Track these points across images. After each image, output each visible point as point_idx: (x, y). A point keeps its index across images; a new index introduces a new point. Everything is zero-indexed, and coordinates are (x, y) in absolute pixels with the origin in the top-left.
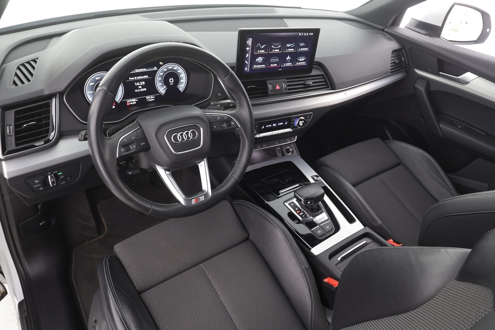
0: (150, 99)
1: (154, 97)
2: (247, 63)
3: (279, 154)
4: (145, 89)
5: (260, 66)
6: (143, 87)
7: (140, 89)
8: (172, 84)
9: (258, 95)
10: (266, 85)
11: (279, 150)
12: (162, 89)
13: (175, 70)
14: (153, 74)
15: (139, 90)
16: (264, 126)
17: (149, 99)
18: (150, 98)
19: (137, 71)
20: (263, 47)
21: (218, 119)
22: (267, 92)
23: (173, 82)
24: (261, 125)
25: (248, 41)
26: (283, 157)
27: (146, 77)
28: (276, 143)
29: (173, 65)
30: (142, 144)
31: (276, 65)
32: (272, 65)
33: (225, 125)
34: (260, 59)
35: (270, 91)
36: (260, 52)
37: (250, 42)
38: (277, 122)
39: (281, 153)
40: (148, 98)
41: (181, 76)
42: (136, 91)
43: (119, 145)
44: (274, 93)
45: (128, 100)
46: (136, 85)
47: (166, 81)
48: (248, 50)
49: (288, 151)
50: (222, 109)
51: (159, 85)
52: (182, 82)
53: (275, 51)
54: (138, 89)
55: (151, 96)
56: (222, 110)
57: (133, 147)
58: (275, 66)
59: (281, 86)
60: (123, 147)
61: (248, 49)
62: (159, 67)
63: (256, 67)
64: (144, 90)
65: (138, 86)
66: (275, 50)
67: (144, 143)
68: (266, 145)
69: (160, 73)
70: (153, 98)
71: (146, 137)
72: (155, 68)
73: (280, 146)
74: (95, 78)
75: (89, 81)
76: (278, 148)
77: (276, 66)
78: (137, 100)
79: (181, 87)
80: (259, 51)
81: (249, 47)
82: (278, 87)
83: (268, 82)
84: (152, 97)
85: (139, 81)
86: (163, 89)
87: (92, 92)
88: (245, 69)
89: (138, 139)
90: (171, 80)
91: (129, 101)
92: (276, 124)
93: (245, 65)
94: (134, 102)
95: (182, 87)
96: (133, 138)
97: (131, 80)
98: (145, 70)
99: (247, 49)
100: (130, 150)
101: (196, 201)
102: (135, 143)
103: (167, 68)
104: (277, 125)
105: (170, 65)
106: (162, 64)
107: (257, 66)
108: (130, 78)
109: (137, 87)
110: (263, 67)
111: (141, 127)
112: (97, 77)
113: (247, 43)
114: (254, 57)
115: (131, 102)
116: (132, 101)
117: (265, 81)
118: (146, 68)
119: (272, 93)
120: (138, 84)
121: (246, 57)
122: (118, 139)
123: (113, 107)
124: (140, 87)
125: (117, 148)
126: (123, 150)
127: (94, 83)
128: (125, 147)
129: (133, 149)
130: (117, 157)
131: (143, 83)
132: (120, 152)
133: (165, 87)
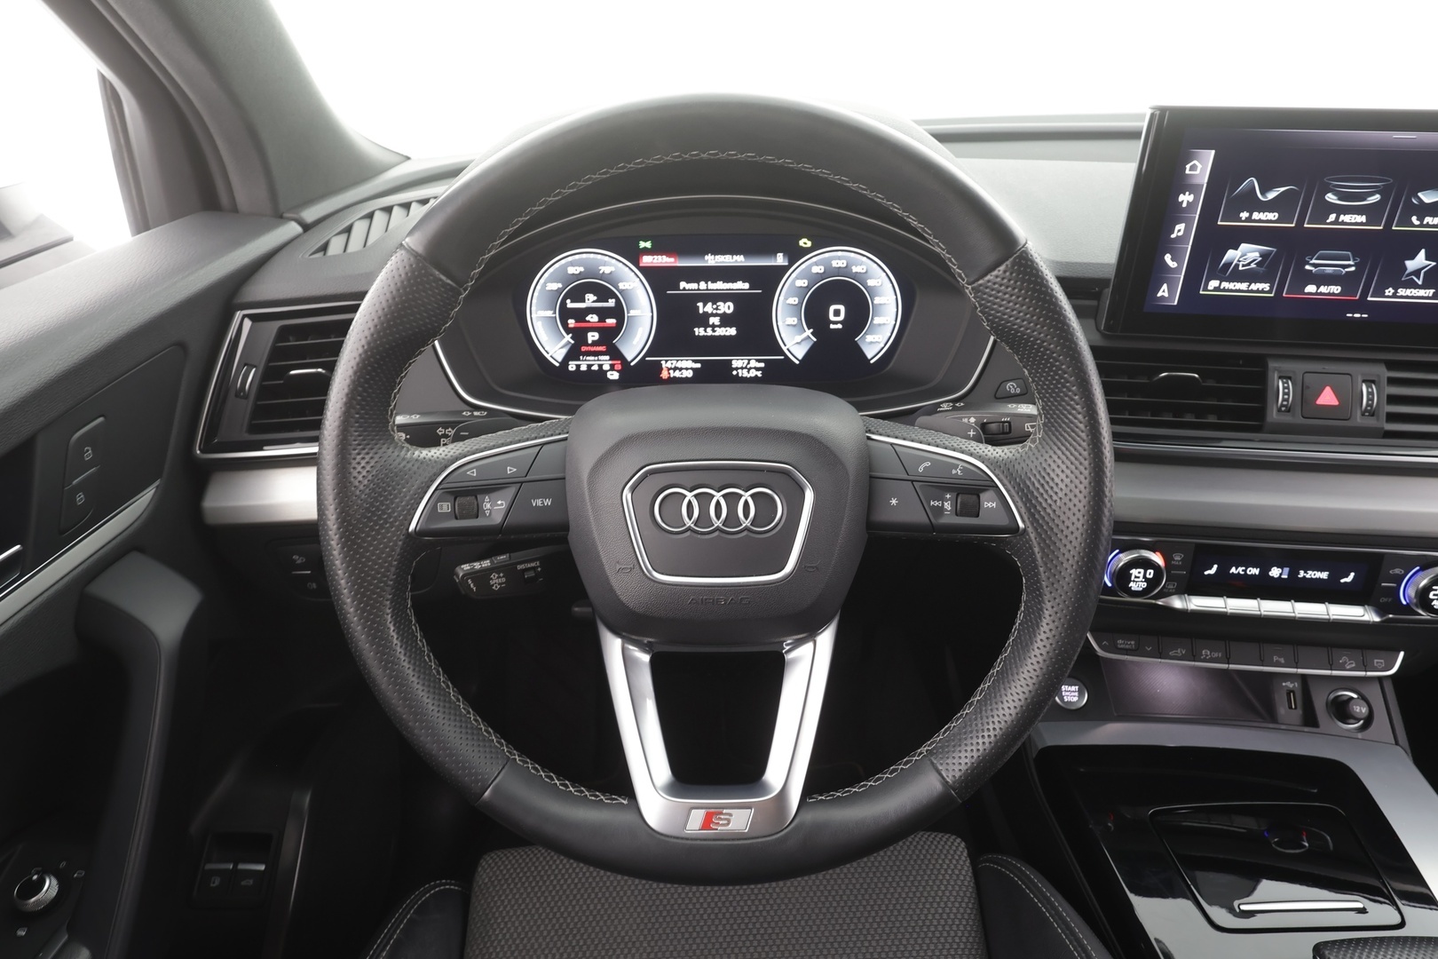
0: (745, 371)
1: (762, 365)
2: (1173, 265)
3: (1287, 713)
4: (732, 331)
5: (1244, 286)
6: (726, 320)
7: (713, 326)
8: (840, 326)
9: (1212, 419)
10: (1262, 378)
11: (1289, 692)
12: (795, 341)
13: (856, 276)
14: (768, 281)
15: (709, 330)
16: (1215, 566)
17: (742, 368)
18: (747, 366)
19: (711, 260)
20: (1271, 195)
21: (921, 469)
22: (1260, 413)
23: (842, 317)
24: (1203, 555)
25: (1195, 162)
26: (1306, 729)
27: (741, 286)
28: (1275, 658)
29: (852, 255)
30: (538, 502)
31: (1336, 289)
32: (1311, 288)
33: (947, 506)
34: (1246, 254)
35: (1279, 410)
36: (1249, 219)
37: (1201, 167)
38: (1296, 561)
39: (1300, 711)
40: (737, 362)
41: (875, 302)
42: (699, 331)
43: (440, 484)
44: (1300, 420)
45: (666, 361)
46: (701, 311)
47: (814, 314)
48: (1184, 205)
49: (1341, 710)
50: (972, 433)
51: (787, 323)
52: (880, 325)
53: (1343, 223)
54: (706, 325)
55: (749, 360)
56: (968, 438)
57: (493, 504)
58: (1329, 294)
59: (1349, 398)
60: (452, 498)
61: (1185, 198)
62: (795, 254)
63: (1216, 289)
64: (727, 334)
65: (707, 316)
66: (1342, 218)
67: (548, 502)
68: (1216, 655)
69: (797, 278)
70: (757, 369)
71: (563, 479)
72: (780, 260)
73: (1304, 676)
74: (566, 267)
75: (546, 275)
76: (1290, 685)
77: (1334, 294)
78: (699, 365)
79: (871, 343)
80: (1244, 215)
81: (1193, 189)
82: (1327, 398)
83: (1272, 364)
84: (753, 364)
85: (715, 298)
86: (799, 338)
87: (549, 313)
88: (1159, 294)
89: (528, 478)
90: (837, 313)
91: (669, 365)
92: (1287, 570)
93: (1159, 273)
94: (687, 369)
95: (874, 343)
96: (510, 470)
97: (684, 289)
98: (739, 260)
99: (1181, 198)
100: (477, 513)
101: (707, 824)
102: (511, 491)
103: (827, 263)
104: (1293, 574)
105: (840, 254)
106: (809, 244)
107: (1225, 285)
108: (683, 285)
109: (703, 320)
110: (1258, 291)
112: (572, 264)
113: (1187, 172)
114: (1212, 242)
115: (675, 369)
116: (679, 365)
117: (1261, 361)
118: (747, 252)
119: (1287, 419)
120: (709, 308)
121: (1173, 236)
122: (448, 461)
123: (614, 376)
124: (715, 320)
125: (425, 492)
126: (445, 507)
127: (560, 285)
128: (461, 496)
129: (493, 513)
130: (410, 530)
131: (727, 308)
132: (432, 513)
133: (809, 332)
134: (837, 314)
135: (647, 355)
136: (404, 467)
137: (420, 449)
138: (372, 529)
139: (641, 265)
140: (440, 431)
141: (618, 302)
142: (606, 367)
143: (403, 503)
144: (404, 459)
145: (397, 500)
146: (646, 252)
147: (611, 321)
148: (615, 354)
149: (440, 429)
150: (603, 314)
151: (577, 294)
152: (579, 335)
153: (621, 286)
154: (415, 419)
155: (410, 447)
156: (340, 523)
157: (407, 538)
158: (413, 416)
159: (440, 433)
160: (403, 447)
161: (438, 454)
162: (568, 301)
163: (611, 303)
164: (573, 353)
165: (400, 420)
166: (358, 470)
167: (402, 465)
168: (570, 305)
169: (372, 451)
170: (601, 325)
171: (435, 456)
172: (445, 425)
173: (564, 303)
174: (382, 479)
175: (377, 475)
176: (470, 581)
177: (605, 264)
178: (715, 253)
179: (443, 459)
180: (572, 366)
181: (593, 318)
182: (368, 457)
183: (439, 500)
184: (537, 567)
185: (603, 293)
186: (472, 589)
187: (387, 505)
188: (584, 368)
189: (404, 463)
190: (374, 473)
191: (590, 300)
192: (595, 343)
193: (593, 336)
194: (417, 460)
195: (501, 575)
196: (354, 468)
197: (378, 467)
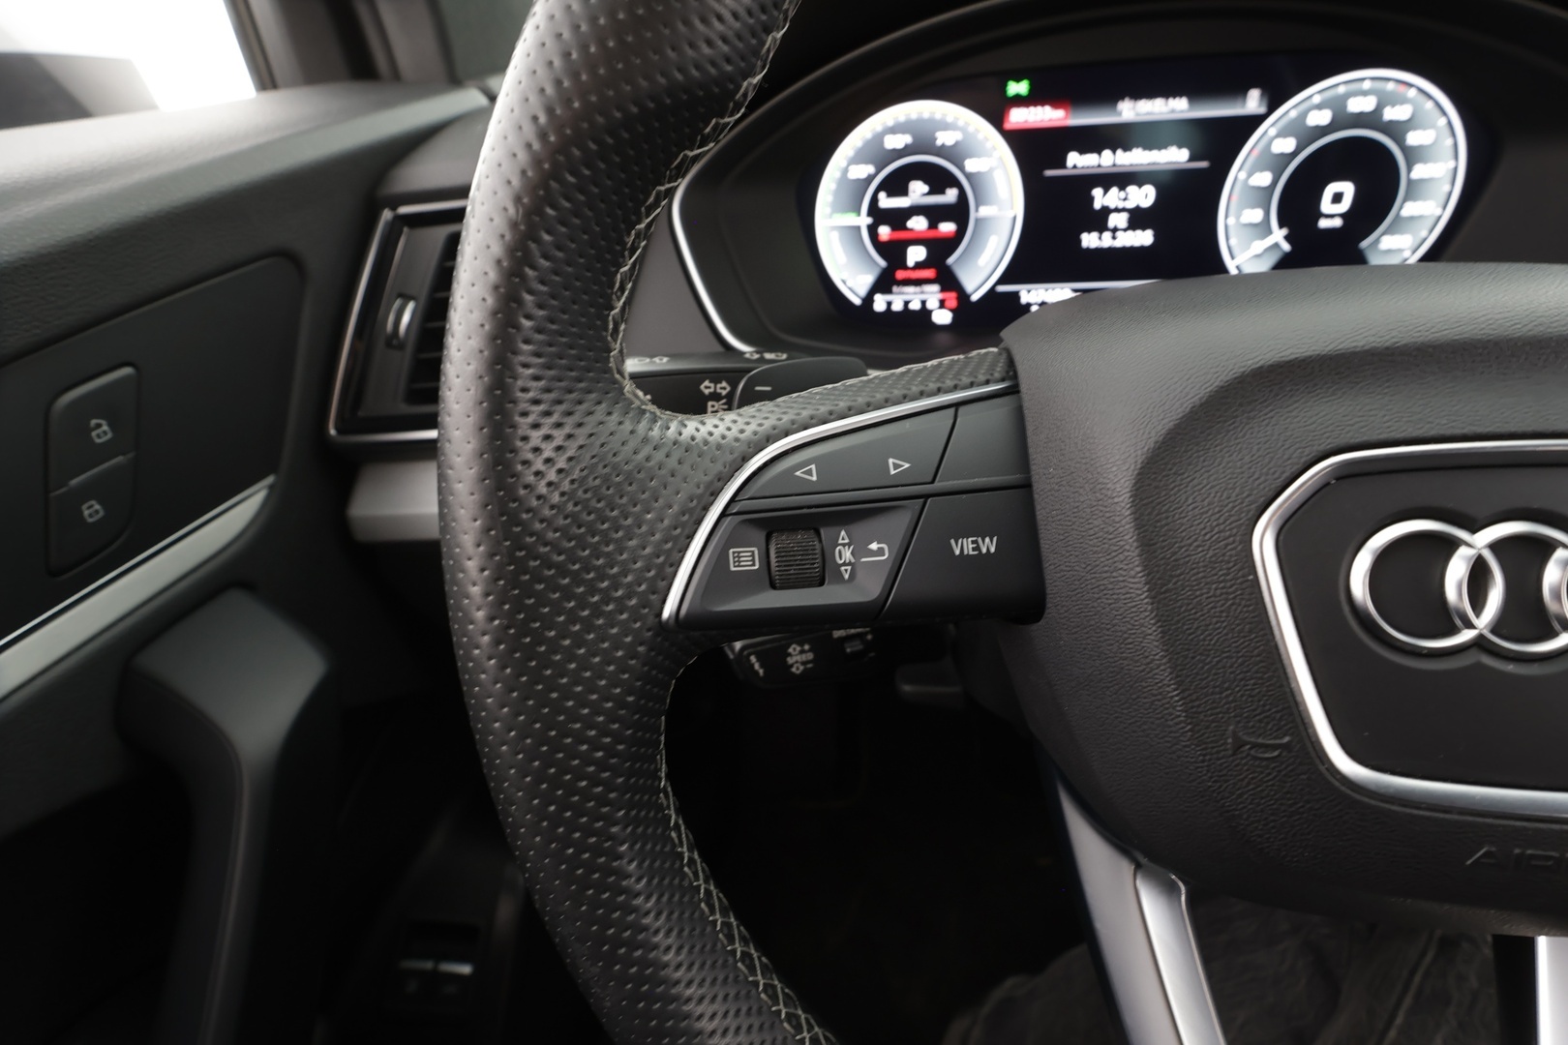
4: (1147, 239)
6: (1138, 218)
7: (1115, 230)
8: (1338, 222)
12: (1252, 251)
13: (1387, 127)
14: (1222, 144)
15: (1107, 235)
19: (1129, 111)
23: (1345, 205)
27: (1175, 155)
29: (1390, 85)
30: (964, 546)
42: (1090, 240)
43: (732, 500)
45: (1029, 292)
46: (1097, 205)
47: (1295, 200)
51: (1246, 218)
52: (1412, 218)
54: (1102, 228)
57: (860, 550)
60: (761, 536)
62: (1282, 91)
64: (1138, 243)
65: (1106, 211)
67: (988, 545)
69: (1277, 136)
71: (1026, 486)
72: (1253, 102)
74: (878, 138)
75: (849, 152)
79: (1392, 251)
85: (1122, 179)
86: (1260, 246)
87: (850, 219)
89: (938, 485)
90: (1337, 198)
91: (1033, 298)
95: (1397, 251)
96: (896, 466)
97: (1074, 166)
98: (1180, 106)
100: (822, 573)
102: (899, 522)
103: (1337, 105)
105: (1367, 83)
108: (1073, 158)
109: (1099, 221)
111: (1013, 390)
112: (891, 130)
120: (1112, 198)
122: (749, 444)
123: (942, 317)
124: (1118, 220)
125: (699, 522)
126: (746, 559)
127: (870, 169)
128: (781, 531)
129: (860, 575)
130: (666, 614)
131: (1143, 196)
132: (716, 575)
133: (1279, 235)
134: (1337, 200)
135: (1001, 281)
136: (648, 459)
137: (681, 417)
138: (573, 617)
139: (1007, 126)
140: (707, 387)
141: (962, 196)
142: (930, 305)
143: (648, 550)
144: (646, 440)
145: (632, 543)
146: (1019, 101)
147: (947, 228)
148: (948, 281)
149: (707, 383)
150: (935, 214)
151: (896, 184)
152: (893, 253)
153: (971, 165)
154: (661, 363)
155: (658, 412)
156: (492, 605)
157: (657, 635)
158: (657, 360)
159: (707, 392)
160: (644, 412)
161: (722, 429)
162: (882, 195)
163: (951, 195)
164: (884, 283)
165: (633, 365)
166: (534, 469)
167: (641, 456)
168: (886, 202)
169: (570, 421)
170: (932, 234)
171: (717, 432)
172: (716, 376)
173: (874, 200)
174: (596, 490)
175: (583, 480)
176: (753, 659)
177: (946, 126)
178: (1137, 95)
179: (737, 440)
180: (880, 303)
181: (918, 224)
182: (559, 436)
183: (732, 541)
184: (866, 633)
185: (939, 180)
186: (757, 673)
187: (608, 555)
188: (897, 307)
189: (646, 451)
190: (576, 474)
191: (918, 190)
192: (919, 266)
193: (916, 254)
194: (675, 443)
195: (807, 647)
196: (526, 463)
197: (586, 461)
